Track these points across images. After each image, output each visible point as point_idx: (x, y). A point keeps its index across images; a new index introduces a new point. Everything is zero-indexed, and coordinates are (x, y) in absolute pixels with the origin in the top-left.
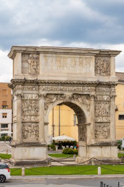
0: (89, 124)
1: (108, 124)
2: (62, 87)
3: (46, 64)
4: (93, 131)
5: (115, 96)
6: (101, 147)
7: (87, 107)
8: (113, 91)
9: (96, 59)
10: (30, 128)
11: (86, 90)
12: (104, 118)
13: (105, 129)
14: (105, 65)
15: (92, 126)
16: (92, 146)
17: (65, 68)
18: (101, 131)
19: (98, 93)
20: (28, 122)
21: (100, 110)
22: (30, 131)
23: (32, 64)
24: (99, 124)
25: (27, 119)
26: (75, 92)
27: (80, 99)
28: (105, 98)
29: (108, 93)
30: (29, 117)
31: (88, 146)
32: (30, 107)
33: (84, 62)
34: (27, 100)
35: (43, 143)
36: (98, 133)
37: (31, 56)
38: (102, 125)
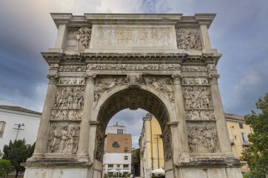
0: (176, 124)
1: (213, 125)
2: (124, 65)
3: (101, 37)
4: (184, 137)
5: (217, 77)
6: (205, 170)
7: (169, 95)
8: (212, 68)
9: (177, 32)
10: (64, 132)
11: (165, 68)
12: (202, 113)
13: (208, 134)
14: (192, 38)
15: (180, 126)
16: (185, 166)
17: (130, 41)
18: (200, 138)
19: (186, 74)
20: (63, 121)
21: (194, 100)
22: (64, 137)
23: (81, 40)
24: (194, 125)
25: (60, 116)
26: (147, 72)
27: (155, 84)
28: (200, 81)
29: (204, 74)
30: (65, 113)
31: (177, 167)
32: (70, 98)
33: (160, 33)
34: (66, 86)
35: (81, 160)
36: (195, 140)
37: (80, 30)
38: (201, 126)
